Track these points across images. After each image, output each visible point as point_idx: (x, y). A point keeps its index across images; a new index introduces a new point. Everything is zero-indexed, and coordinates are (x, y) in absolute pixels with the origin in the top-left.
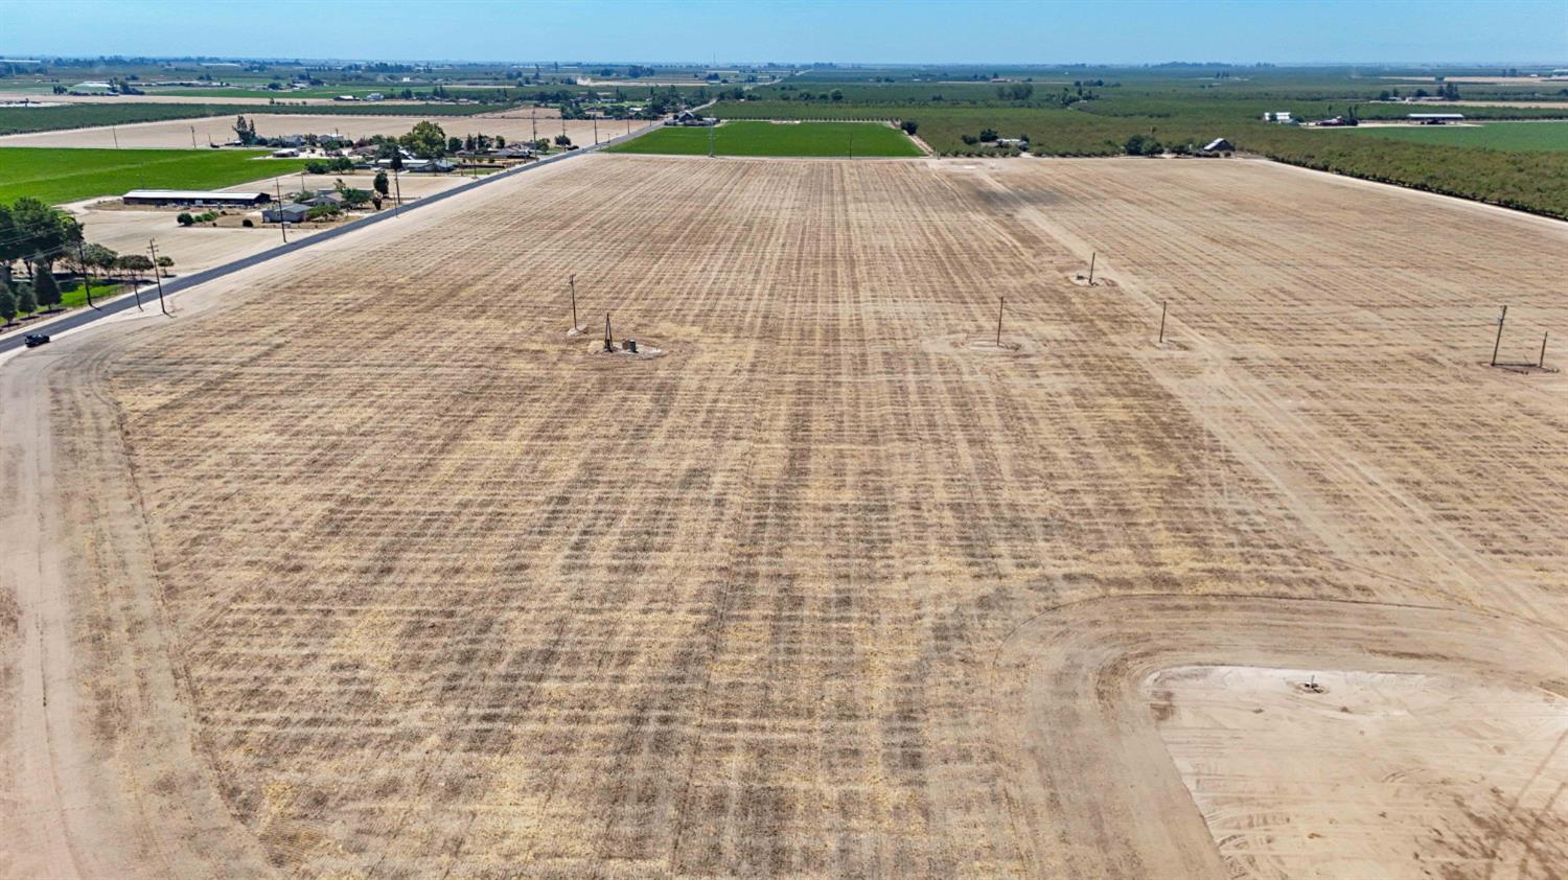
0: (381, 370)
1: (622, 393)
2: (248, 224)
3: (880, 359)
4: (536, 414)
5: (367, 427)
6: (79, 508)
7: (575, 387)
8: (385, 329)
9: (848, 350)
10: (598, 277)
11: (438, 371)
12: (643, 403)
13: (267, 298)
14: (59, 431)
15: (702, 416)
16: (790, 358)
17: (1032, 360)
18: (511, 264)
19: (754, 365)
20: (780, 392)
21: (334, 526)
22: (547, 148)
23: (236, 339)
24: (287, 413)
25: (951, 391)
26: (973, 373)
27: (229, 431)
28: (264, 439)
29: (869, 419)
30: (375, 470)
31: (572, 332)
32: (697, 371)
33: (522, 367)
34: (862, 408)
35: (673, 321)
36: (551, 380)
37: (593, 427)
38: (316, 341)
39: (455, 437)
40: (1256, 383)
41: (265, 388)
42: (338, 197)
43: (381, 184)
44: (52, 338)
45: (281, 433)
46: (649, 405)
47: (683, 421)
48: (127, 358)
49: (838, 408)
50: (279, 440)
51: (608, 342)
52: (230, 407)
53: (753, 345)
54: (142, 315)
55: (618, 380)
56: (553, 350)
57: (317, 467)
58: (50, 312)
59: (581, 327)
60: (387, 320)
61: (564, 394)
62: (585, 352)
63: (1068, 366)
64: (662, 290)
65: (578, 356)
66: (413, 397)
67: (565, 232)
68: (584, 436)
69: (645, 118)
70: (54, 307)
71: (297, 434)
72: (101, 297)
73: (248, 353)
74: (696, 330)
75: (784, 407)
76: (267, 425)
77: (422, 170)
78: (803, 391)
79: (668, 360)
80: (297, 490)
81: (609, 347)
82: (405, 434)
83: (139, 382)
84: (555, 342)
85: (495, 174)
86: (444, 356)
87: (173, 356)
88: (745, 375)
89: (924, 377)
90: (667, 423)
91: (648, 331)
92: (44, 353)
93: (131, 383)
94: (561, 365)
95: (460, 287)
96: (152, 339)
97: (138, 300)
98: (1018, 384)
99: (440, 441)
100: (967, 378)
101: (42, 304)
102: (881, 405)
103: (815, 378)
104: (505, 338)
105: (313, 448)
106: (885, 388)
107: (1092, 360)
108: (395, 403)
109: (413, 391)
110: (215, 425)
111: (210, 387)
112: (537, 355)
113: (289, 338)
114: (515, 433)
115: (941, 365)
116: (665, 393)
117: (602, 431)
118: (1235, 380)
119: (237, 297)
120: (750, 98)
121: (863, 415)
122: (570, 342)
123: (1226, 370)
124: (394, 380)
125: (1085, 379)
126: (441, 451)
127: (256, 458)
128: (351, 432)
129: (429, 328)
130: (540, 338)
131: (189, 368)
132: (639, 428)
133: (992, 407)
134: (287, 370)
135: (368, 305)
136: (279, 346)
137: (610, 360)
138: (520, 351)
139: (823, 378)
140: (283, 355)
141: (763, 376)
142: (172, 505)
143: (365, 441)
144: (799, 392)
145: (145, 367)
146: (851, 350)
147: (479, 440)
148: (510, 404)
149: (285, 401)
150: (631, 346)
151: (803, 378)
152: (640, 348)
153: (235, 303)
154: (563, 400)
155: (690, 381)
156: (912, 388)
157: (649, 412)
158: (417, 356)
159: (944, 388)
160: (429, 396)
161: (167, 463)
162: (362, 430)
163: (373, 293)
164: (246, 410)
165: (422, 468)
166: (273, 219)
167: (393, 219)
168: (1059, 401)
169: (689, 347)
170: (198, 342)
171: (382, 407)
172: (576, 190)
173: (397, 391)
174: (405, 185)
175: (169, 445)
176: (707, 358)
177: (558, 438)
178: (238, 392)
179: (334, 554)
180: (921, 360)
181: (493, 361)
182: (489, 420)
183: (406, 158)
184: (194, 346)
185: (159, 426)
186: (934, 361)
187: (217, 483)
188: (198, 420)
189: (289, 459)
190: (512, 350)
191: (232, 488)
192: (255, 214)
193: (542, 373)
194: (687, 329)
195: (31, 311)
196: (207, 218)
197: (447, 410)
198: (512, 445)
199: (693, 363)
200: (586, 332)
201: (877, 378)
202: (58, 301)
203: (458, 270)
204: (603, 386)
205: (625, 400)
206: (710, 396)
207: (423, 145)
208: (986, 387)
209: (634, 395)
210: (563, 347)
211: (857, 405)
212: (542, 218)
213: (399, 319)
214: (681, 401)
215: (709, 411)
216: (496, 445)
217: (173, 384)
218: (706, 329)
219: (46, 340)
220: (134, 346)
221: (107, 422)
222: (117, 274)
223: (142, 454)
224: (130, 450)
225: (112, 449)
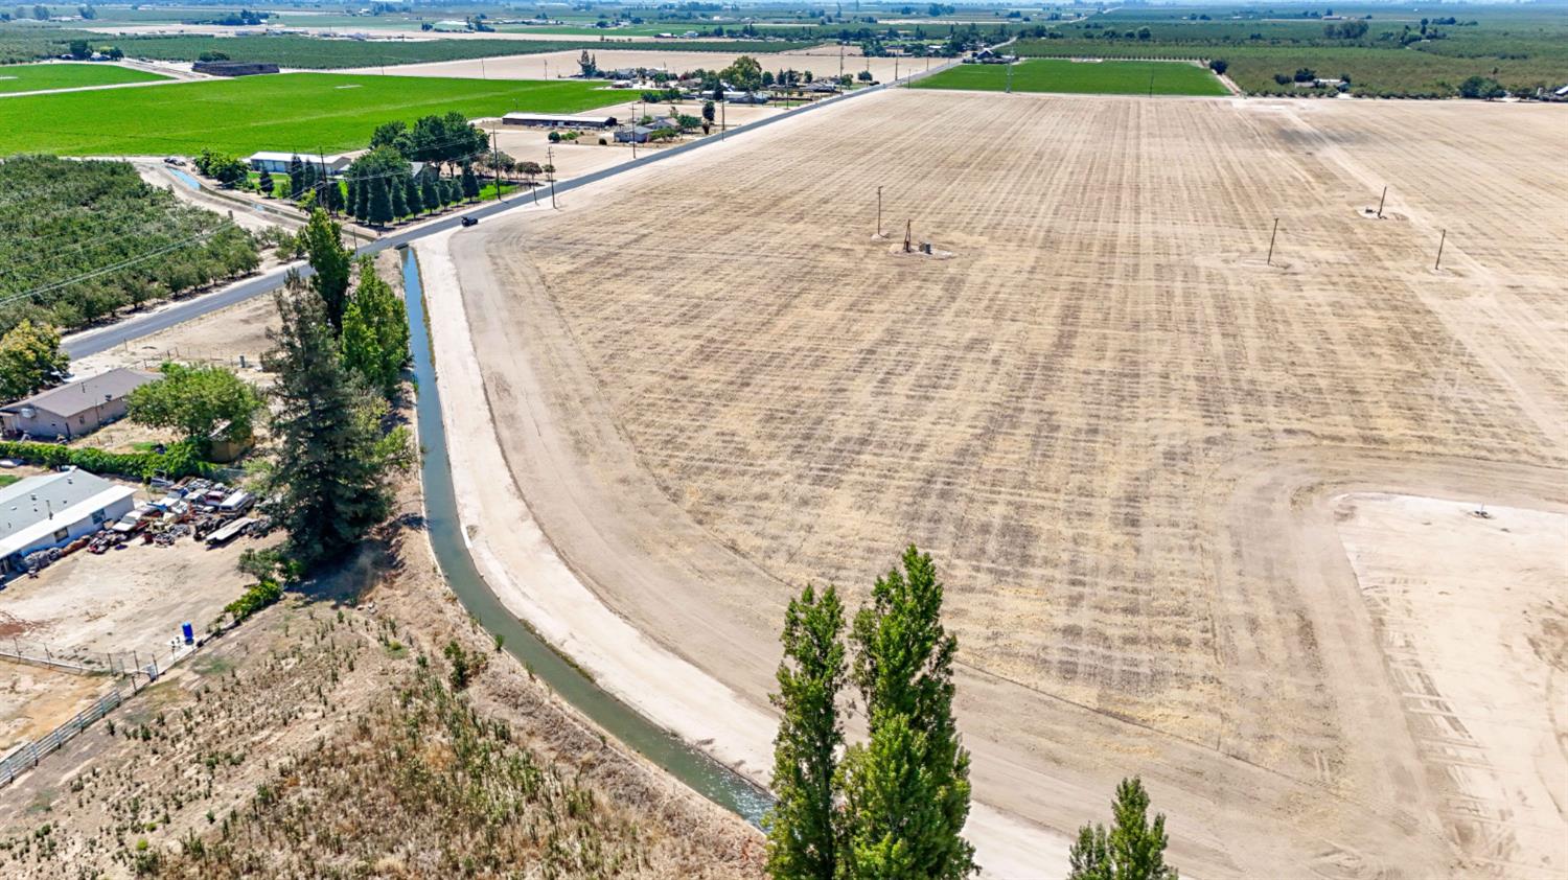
0: (725, 257)
1: (918, 283)
3: (1152, 269)
4: (848, 294)
5: (720, 295)
6: (529, 331)
7: (878, 277)
8: (725, 227)
9: (1121, 262)
10: (898, 195)
11: (769, 260)
12: (935, 291)
13: (629, 200)
14: (502, 284)
15: (985, 303)
16: (1067, 264)
17: (1298, 277)
18: (823, 182)
19: (1034, 268)
20: (1056, 290)
22: (851, 83)
23: (611, 228)
24: (659, 282)
25: (1215, 297)
26: (1240, 284)
27: (618, 291)
28: (646, 297)
29: (1134, 313)
30: (730, 323)
31: (875, 237)
32: (982, 270)
33: (835, 261)
34: (1129, 304)
35: (963, 230)
36: (859, 271)
37: (893, 305)
38: (671, 233)
39: (786, 306)
40: (1523, 307)
41: (640, 265)
42: (674, 122)
43: (709, 112)
44: (480, 221)
45: (658, 295)
46: (940, 293)
47: (968, 306)
48: (535, 238)
49: (1107, 304)
50: (656, 299)
51: (907, 244)
52: (616, 275)
53: (1034, 253)
54: (538, 208)
55: (914, 274)
56: (860, 250)
57: (687, 319)
58: (471, 202)
59: (884, 233)
60: (725, 221)
61: (870, 282)
62: (887, 252)
63: (1334, 284)
64: (955, 207)
65: (881, 255)
66: (752, 277)
67: (869, 156)
68: (886, 312)
69: (944, 56)
70: (474, 199)
71: (669, 296)
72: (506, 193)
73: (622, 239)
74: (984, 239)
75: (1058, 300)
76: (646, 289)
77: (740, 101)
78: (1077, 289)
79: (958, 260)
81: (907, 249)
82: (749, 301)
83: (548, 254)
84: (862, 243)
85: (805, 106)
86: (773, 250)
87: (568, 238)
88: (1025, 275)
89: (1191, 285)
90: (955, 306)
91: (941, 239)
92: (476, 231)
93: (544, 254)
94: (866, 260)
95: (781, 199)
96: (550, 226)
97: (535, 197)
98: (1280, 295)
99: (775, 308)
100: (1231, 288)
101: (466, 196)
102: (1145, 303)
103: (1088, 281)
104: (820, 239)
105: (682, 306)
106: (1153, 291)
107: (1360, 280)
108: (739, 280)
109: (751, 273)
110: (609, 286)
111: (599, 261)
112: (847, 252)
113: (651, 230)
114: (832, 305)
115: (1209, 275)
116: (954, 285)
117: (901, 308)
118: (1502, 303)
119: (605, 198)
120: (1052, 36)
121: (1128, 310)
122: (873, 243)
123: (1496, 295)
124: (735, 264)
125: (1349, 295)
126: (777, 315)
127: (643, 309)
128: (708, 297)
129: (760, 228)
130: (849, 240)
131: (583, 247)
132: (931, 309)
133: (1251, 311)
134: (654, 253)
135: (708, 209)
136: (645, 236)
137: (907, 258)
138: (833, 249)
139: (1096, 280)
140: (648, 242)
141: (1041, 276)
142: (591, 334)
143: (719, 304)
144: (1073, 289)
145: (550, 244)
146: (1125, 261)
147: (804, 309)
148: (827, 286)
149: (656, 274)
150: (927, 248)
151: (1078, 280)
152: (934, 251)
153: (607, 203)
154: (869, 286)
155: (975, 277)
156: (1178, 292)
157: (940, 298)
158: (751, 248)
159: (1208, 293)
160: (764, 277)
161: (581, 308)
162: (716, 296)
163: (711, 201)
164: (629, 278)
165: (763, 324)
166: (622, 139)
167: (720, 143)
168: (1317, 310)
169: (977, 252)
170: (584, 229)
171: (729, 282)
172: (877, 121)
173: (739, 272)
174: (730, 114)
175: (580, 297)
176: (991, 260)
177: (866, 311)
178: (620, 265)
180: (1191, 272)
181: (812, 255)
182: (811, 296)
183: (727, 90)
184: (582, 232)
185: (569, 284)
186: (1203, 273)
187: (619, 323)
188: (596, 282)
189: (666, 312)
190: (828, 248)
191: (629, 327)
193: (851, 265)
194: (975, 238)
195: (458, 201)
196: (571, 136)
197: (779, 287)
198: (830, 313)
199: (978, 265)
200: (887, 237)
201: (1147, 282)
202: (477, 195)
203: (778, 185)
204: (901, 278)
205: (920, 288)
206: (992, 289)
207: (741, 78)
208: (1247, 295)
209: (929, 285)
210: (869, 247)
211: (1124, 302)
212: (847, 145)
213: (736, 220)
214: (966, 292)
215: (991, 300)
216: (818, 313)
217: (573, 257)
218: (992, 238)
219: (475, 222)
220: (539, 230)
221: (534, 279)
222: (514, 175)
223: (562, 301)
224: (554, 298)
225: (541, 297)
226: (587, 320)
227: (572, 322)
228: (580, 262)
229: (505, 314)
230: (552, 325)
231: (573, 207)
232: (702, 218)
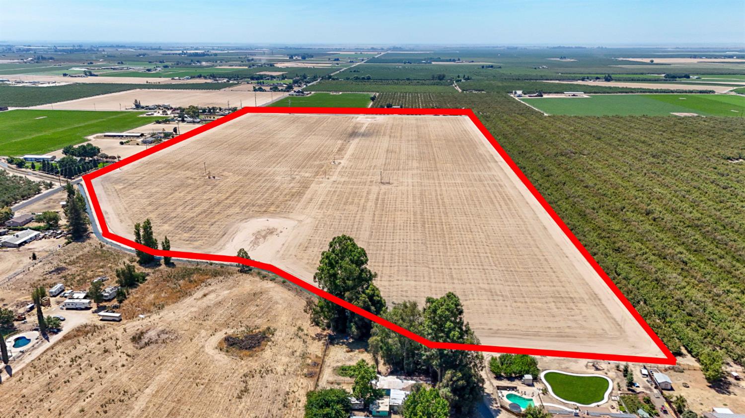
0: (163, 182)
2: (138, 144)
4: (189, 190)
7: (198, 185)
8: (166, 173)
10: (219, 161)
11: (174, 182)
14: (106, 192)
15: (218, 190)
18: (201, 157)
19: (237, 181)
20: (237, 186)
21: (150, 205)
23: (135, 175)
24: (144, 189)
27: (134, 192)
31: (204, 174)
32: (224, 182)
33: (191, 181)
35: (228, 172)
36: (195, 184)
37: (197, 192)
38: (151, 176)
39: (173, 193)
41: (141, 185)
42: (162, 135)
43: (175, 130)
46: (210, 188)
47: (214, 191)
48: (114, 179)
49: (245, 189)
50: (143, 193)
52: (134, 188)
53: (240, 177)
55: (207, 184)
56: (198, 178)
59: (206, 173)
60: (167, 171)
64: (232, 164)
65: (203, 179)
66: (168, 186)
67: (220, 147)
68: (195, 193)
71: (146, 192)
73: (137, 178)
74: (231, 174)
75: (235, 189)
76: (141, 191)
77: (190, 122)
78: (241, 186)
79: (220, 180)
80: (145, 200)
81: (209, 178)
83: (118, 184)
84: (200, 176)
86: (176, 179)
87: (123, 178)
93: (116, 184)
94: (199, 181)
95: (186, 163)
96: (118, 175)
99: (170, 194)
101: (94, 167)
103: (246, 184)
104: (190, 175)
108: (164, 187)
110: (132, 191)
111: (131, 184)
112: (195, 179)
113: (146, 175)
114: (183, 192)
116: (214, 186)
122: (203, 176)
124: (165, 183)
128: (155, 192)
129: (176, 173)
130: (197, 175)
131: (127, 181)
132: (205, 192)
134: (146, 181)
135: (164, 168)
136: (144, 177)
138: (192, 178)
139: (248, 184)
140: (144, 179)
141: (237, 183)
142: (126, 202)
145: (118, 181)
147: (176, 193)
148: (184, 188)
149: (144, 187)
150: (214, 177)
152: (216, 178)
153: (135, 167)
154: (195, 187)
155: (221, 184)
158: (171, 179)
160: (170, 186)
162: (157, 192)
163: (165, 165)
164: (137, 188)
166: (144, 142)
169: (227, 177)
170: (128, 175)
171: (161, 188)
173: (165, 185)
176: (228, 180)
178: (136, 185)
179: (150, 207)
181: (185, 180)
182: (180, 191)
183: (186, 118)
184: (127, 177)
185: (122, 191)
187: (133, 199)
188: (129, 190)
191: (135, 200)
192: (140, 140)
193: (194, 182)
195: (92, 169)
196: (127, 142)
197: (173, 189)
198: (182, 194)
202: (98, 167)
203: (187, 159)
204: (203, 185)
205: (206, 187)
207: (192, 113)
209: (209, 186)
211: (249, 189)
213: (170, 171)
214: (216, 188)
215: (220, 189)
216: (179, 194)
217: (123, 184)
218: (234, 174)
220: (115, 177)
221: (113, 190)
222: (108, 160)
223: (120, 195)
224: (118, 194)
225: (115, 194)
226: (125, 199)
227: (122, 200)
228: (126, 185)
229: (106, 199)
230: (117, 200)
231: (125, 169)
232: (160, 171)
